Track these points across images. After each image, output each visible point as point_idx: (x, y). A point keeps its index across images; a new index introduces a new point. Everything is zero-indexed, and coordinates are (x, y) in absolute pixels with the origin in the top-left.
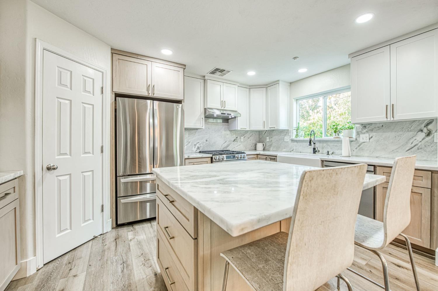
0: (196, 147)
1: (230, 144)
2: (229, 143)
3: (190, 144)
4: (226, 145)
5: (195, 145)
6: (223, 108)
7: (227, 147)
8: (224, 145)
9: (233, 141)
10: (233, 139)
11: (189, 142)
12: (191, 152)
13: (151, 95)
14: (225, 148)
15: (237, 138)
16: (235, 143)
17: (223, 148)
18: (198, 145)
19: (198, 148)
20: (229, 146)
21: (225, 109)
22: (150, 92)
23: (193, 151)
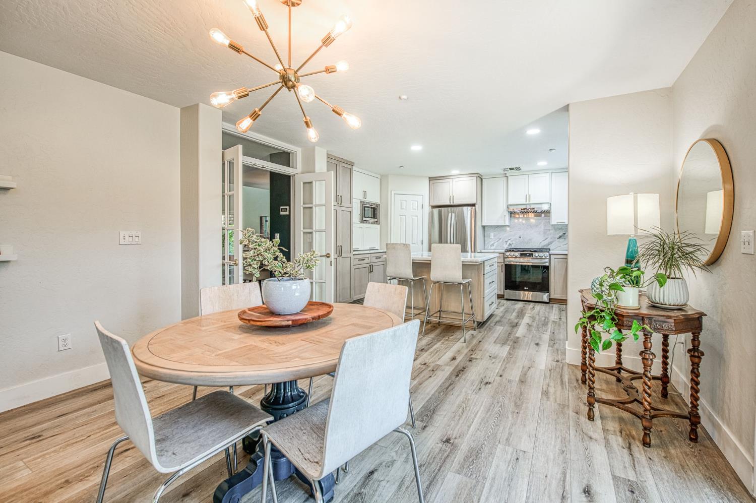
0: (508, 244)
1: (553, 242)
2: (552, 240)
3: (501, 241)
4: (546, 242)
5: (506, 242)
6: (527, 203)
7: (549, 245)
8: (543, 242)
9: (558, 238)
10: (558, 236)
11: (500, 239)
12: (501, 248)
13: (452, 203)
14: (545, 246)
15: (564, 234)
16: (561, 240)
17: (543, 246)
18: (509, 242)
19: (510, 244)
20: (551, 243)
21: (531, 203)
22: (451, 201)
23: (503, 247)
